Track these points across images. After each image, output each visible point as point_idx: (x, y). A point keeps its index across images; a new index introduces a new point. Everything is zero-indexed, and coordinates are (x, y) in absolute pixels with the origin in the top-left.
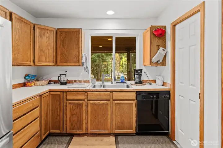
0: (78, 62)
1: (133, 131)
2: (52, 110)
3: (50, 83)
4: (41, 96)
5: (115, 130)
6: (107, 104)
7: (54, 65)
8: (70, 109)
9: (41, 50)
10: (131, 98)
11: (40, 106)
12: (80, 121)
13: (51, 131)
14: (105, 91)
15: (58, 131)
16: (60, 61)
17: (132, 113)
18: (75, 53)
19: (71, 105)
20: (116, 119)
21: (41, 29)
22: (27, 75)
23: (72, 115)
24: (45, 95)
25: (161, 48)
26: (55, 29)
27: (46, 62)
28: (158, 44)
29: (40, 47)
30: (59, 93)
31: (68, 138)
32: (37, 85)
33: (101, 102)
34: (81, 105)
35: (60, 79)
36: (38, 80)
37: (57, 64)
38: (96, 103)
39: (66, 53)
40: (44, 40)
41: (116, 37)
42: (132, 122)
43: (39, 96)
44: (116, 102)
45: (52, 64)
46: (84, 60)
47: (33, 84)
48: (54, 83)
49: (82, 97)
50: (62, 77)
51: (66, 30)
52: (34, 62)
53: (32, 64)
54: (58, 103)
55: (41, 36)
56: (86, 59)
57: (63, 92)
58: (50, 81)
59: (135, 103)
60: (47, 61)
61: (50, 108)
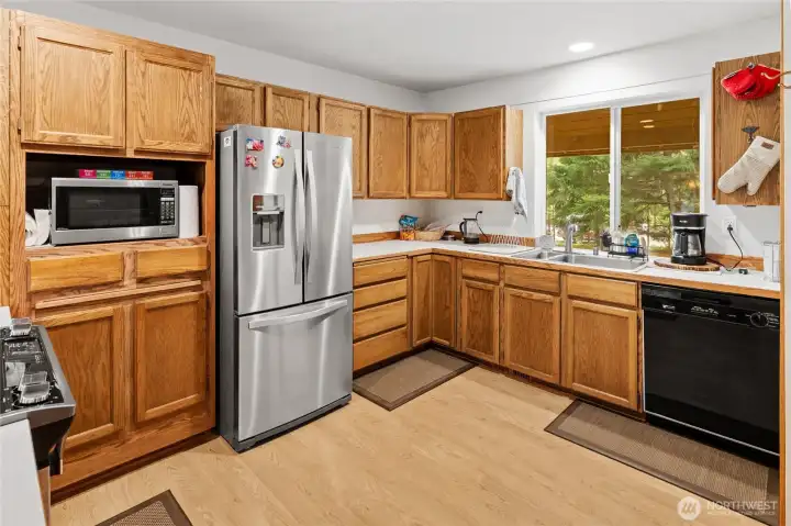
0: (496, 189)
1: (629, 402)
2: (437, 294)
3: (445, 236)
4: (412, 257)
5: (574, 381)
6: (551, 303)
7: (448, 198)
8: (469, 298)
9: (422, 166)
10: (624, 301)
11: (409, 276)
12: (488, 333)
13: (435, 339)
14: (546, 267)
15: (447, 343)
16: (461, 188)
17: (627, 346)
18: (490, 167)
19: (471, 291)
20: (577, 352)
21: (422, 121)
22: (404, 218)
23: (473, 313)
24: (421, 258)
25: (758, 137)
26: (449, 115)
27: (431, 190)
28: (749, 124)
29: (420, 159)
30: (447, 259)
31: (464, 364)
32: (420, 239)
33: (536, 296)
34: (490, 293)
35: (465, 228)
36: (422, 229)
37: (453, 195)
38: (524, 295)
39: (471, 169)
40: (429, 142)
41: (623, 109)
42: (627, 375)
43: (408, 257)
44: (576, 303)
45: (444, 194)
46: (511, 186)
47: (411, 236)
48: (455, 239)
49: (493, 276)
50: (469, 224)
51: (471, 115)
52: (409, 191)
53: (405, 194)
54: (447, 281)
55: (422, 136)
56: (518, 182)
57: (456, 257)
58: (447, 233)
59: (635, 317)
60: (434, 187)
61: (432, 288)
